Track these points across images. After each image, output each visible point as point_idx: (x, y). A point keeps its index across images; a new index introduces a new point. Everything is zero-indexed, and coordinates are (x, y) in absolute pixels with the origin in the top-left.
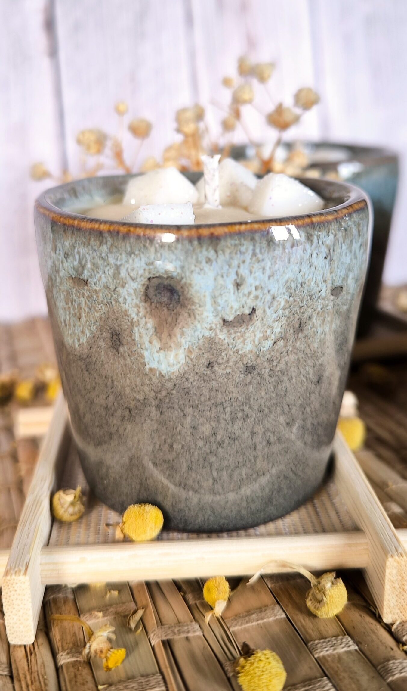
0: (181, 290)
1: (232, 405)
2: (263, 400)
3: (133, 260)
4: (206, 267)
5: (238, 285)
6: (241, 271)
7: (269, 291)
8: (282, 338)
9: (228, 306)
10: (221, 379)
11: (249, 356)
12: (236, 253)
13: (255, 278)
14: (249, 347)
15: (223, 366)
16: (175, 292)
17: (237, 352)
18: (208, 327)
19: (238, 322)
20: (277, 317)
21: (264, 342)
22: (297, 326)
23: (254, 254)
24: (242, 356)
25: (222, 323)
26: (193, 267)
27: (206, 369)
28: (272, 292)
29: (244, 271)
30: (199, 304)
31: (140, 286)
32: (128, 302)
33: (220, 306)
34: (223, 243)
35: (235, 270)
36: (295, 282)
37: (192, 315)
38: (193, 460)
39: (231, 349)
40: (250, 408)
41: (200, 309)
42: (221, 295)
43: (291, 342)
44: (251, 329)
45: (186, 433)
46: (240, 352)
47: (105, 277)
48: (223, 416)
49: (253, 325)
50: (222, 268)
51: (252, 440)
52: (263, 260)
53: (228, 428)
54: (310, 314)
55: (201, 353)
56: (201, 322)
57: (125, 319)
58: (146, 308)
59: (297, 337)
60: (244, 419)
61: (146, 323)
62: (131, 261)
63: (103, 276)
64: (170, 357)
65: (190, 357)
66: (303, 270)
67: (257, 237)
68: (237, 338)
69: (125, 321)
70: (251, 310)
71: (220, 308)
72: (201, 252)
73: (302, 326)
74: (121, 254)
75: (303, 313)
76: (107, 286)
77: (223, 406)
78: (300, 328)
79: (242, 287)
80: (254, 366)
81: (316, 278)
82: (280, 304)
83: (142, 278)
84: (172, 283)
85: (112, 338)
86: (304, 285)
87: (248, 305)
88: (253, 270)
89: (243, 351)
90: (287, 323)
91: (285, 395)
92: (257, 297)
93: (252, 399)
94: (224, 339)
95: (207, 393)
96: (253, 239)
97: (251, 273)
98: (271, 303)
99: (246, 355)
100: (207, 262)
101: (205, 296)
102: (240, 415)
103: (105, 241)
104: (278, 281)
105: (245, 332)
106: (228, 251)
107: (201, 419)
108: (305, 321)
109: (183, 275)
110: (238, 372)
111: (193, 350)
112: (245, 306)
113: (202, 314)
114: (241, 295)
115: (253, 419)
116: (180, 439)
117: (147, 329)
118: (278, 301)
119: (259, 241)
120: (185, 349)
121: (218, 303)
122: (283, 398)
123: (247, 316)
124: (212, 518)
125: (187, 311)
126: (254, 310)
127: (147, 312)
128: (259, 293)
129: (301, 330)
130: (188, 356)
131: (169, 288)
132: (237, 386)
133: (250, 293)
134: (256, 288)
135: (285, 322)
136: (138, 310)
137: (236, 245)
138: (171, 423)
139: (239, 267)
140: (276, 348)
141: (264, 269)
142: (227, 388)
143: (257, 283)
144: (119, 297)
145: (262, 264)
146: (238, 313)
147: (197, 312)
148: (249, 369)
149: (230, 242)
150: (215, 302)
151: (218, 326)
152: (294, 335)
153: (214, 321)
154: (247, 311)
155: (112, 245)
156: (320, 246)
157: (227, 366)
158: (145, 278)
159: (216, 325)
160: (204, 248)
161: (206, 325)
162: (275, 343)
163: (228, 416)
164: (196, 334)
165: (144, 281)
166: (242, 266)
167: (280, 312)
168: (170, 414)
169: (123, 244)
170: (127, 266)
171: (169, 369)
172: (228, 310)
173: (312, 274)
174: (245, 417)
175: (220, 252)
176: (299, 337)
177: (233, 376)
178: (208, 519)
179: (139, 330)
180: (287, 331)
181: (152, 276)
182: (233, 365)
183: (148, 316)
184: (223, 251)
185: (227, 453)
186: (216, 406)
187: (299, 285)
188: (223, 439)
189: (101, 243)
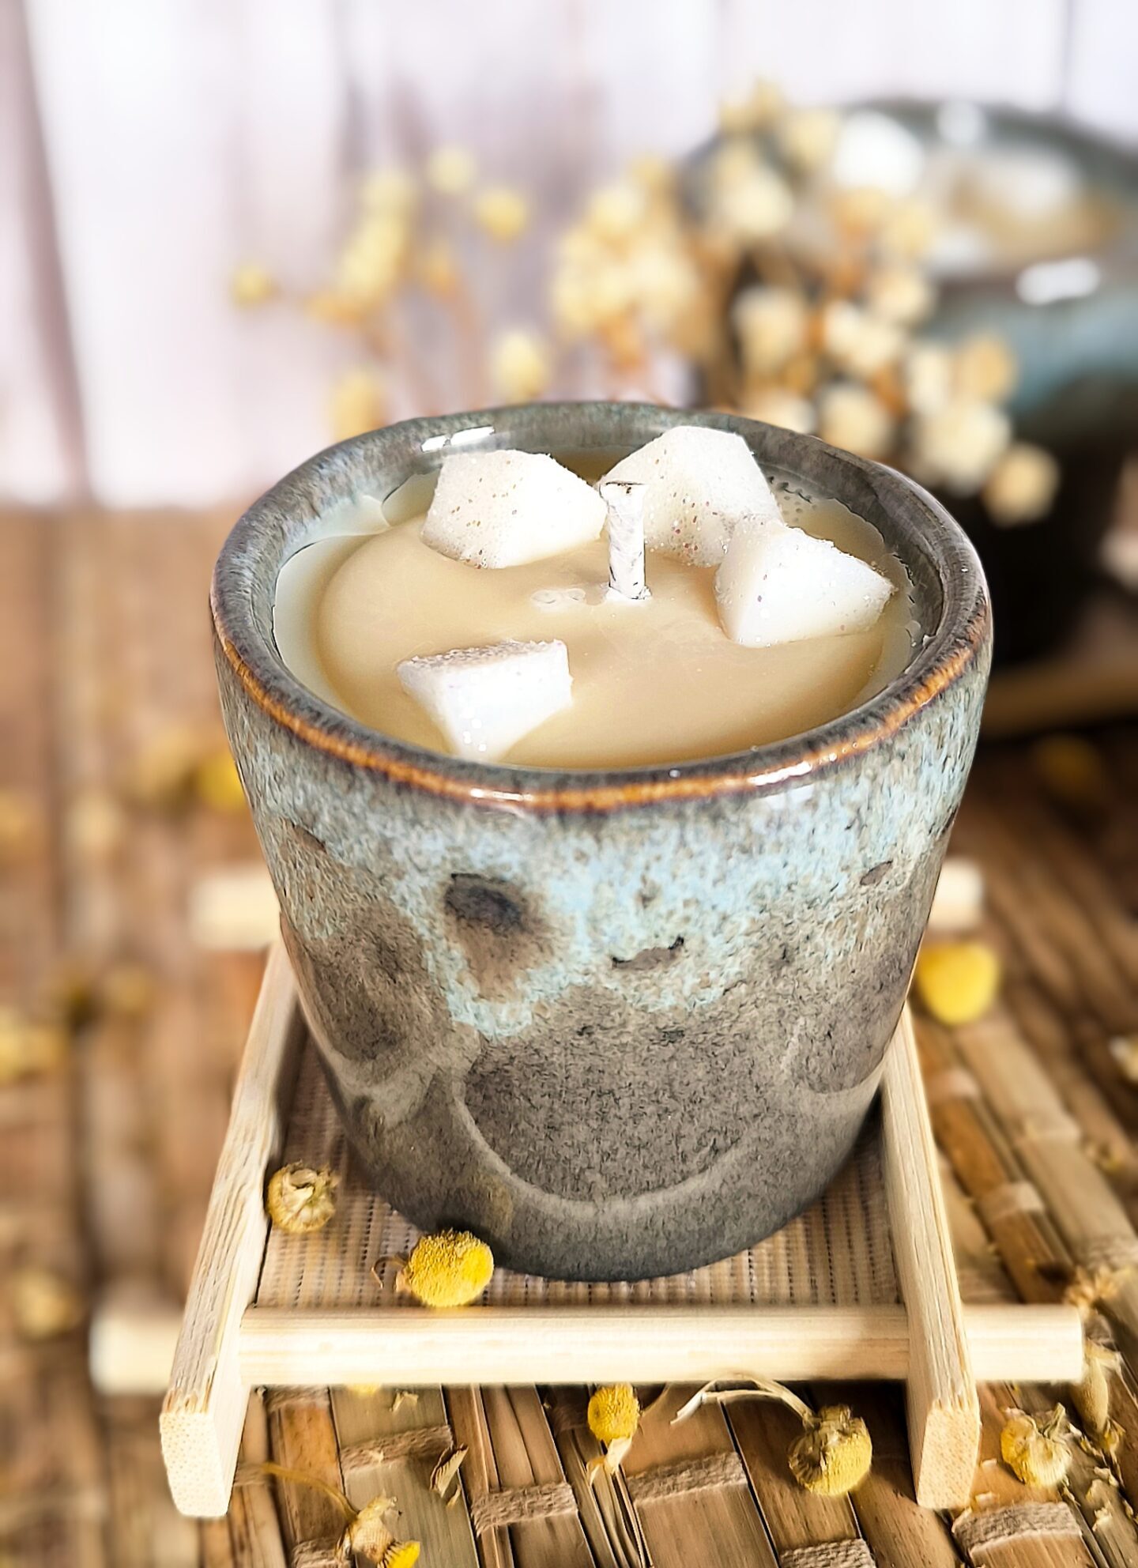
0: (522, 903)
1: (633, 1095)
2: (701, 1084)
3: (419, 837)
4: (577, 869)
5: (645, 900)
6: (652, 876)
7: (714, 907)
8: (743, 981)
9: (622, 935)
10: (609, 1054)
11: (670, 1015)
12: (642, 844)
13: (685, 887)
14: (668, 1001)
15: (613, 1033)
16: (509, 906)
17: (644, 1009)
18: (581, 969)
19: (646, 960)
20: (733, 948)
21: (702, 991)
22: (779, 956)
23: (683, 843)
24: (655, 1017)
25: (611, 963)
26: (547, 867)
27: (578, 1037)
28: (720, 909)
29: (657, 876)
30: (561, 930)
31: (434, 885)
32: (410, 905)
33: (605, 935)
34: (612, 824)
35: (639, 874)
36: (774, 886)
37: (545, 947)
38: (553, 1177)
39: (631, 1005)
40: (673, 1096)
41: (564, 939)
42: (608, 916)
43: (763, 985)
44: (674, 971)
45: (536, 1134)
46: (651, 1010)
47: (361, 850)
48: (613, 1111)
49: (679, 967)
50: (610, 871)
51: (678, 1148)
52: (701, 853)
53: (625, 1131)
54: (808, 932)
55: (566, 1010)
56: (564, 959)
57: (406, 932)
58: (448, 924)
59: (778, 975)
60: (659, 1115)
61: (449, 949)
62: (414, 835)
63: (356, 847)
64: (501, 1013)
65: (543, 1015)
66: (792, 860)
67: (690, 810)
68: (643, 987)
69: (406, 935)
70: (673, 941)
71: (605, 939)
72: (565, 839)
73: (788, 954)
74: (393, 819)
75: (791, 934)
76: (365, 866)
77: (614, 1095)
78: (786, 958)
79: (654, 902)
80: (682, 1031)
81: (823, 870)
82: (738, 927)
83: (439, 872)
84: (501, 889)
85: (380, 952)
86: (794, 887)
87: (668, 933)
88: (679, 873)
89: (657, 1008)
90: (755, 957)
91: (750, 1073)
92: (687, 919)
93: (676, 1084)
94: (616, 989)
95: (579, 1076)
96: (680, 816)
97: (674, 877)
98: (719, 927)
99: (663, 1014)
100: (577, 859)
101: (572, 918)
102: (650, 1109)
103: (357, 784)
104: (734, 887)
105: (660, 978)
106: (623, 840)
107: (567, 1115)
108: (796, 947)
109: (526, 879)
110: (647, 1041)
111: (549, 1004)
112: (661, 934)
113: (568, 947)
114: (652, 916)
115: (678, 1115)
116: (525, 1143)
117: (452, 959)
118: (733, 923)
119: (692, 818)
120: (531, 1002)
121: (602, 930)
122: (745, 1078)
123: (664, 950)
124: (594, 1263)
125: (534, 940)
126: (681, 940)
127: (451, 931)
128: (692, 911)
129: (788, 962)
130: (539, 1015)
131: (496, 897)
132: (643, 1064)
133: (671, 913)
134: (686, 903)
135: (749, 954)
136: (431, 923)
137: (641, 829)
138: (507, 1116)
139: (647, 868)
140: (730, 998)
141: (703, 869)
142: (622, 1068)
143: (688, 895)
144: (391, 892)
145: (700, 860)
146: (645, 947)
147: (555, 944)
148: (671, 1035)
149: (629, 821)
150: (595, 929)
151: (603, 968)
152: (772, 972)
153: (594, 960)
154: (666, 944)
155: (374, 797)
156: (833, 811)
157: (622, 1033)
158: (444, 872)
159: (598, 967)
160: (572, 833)
161: (577, 968)
162: (726, 990)
163: (624, 1112)
164: (555, 979)
165: (445, 877)
166: (654, 866)
167: (740, 941)
168: (503, 1102)
169: (397, 801)
170: (405, 843)
171: (498, 1031)
172: (623, 943)
173: (813, 866)
174: (660, 1112)
175: (607, 842)
176: (782, 974)
177: (635, 1048)
178: (587, 1265)
179: (434, 956)
180: (754, 970)
181: (458, 871)
182: (635, 1031)
183: (452, 937)
184: (613, 838)
185: (624, 1169)
186: (599, 1096)
187: (783, 890)
188: (615, 1148)
189: (350, 787)
